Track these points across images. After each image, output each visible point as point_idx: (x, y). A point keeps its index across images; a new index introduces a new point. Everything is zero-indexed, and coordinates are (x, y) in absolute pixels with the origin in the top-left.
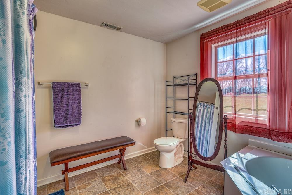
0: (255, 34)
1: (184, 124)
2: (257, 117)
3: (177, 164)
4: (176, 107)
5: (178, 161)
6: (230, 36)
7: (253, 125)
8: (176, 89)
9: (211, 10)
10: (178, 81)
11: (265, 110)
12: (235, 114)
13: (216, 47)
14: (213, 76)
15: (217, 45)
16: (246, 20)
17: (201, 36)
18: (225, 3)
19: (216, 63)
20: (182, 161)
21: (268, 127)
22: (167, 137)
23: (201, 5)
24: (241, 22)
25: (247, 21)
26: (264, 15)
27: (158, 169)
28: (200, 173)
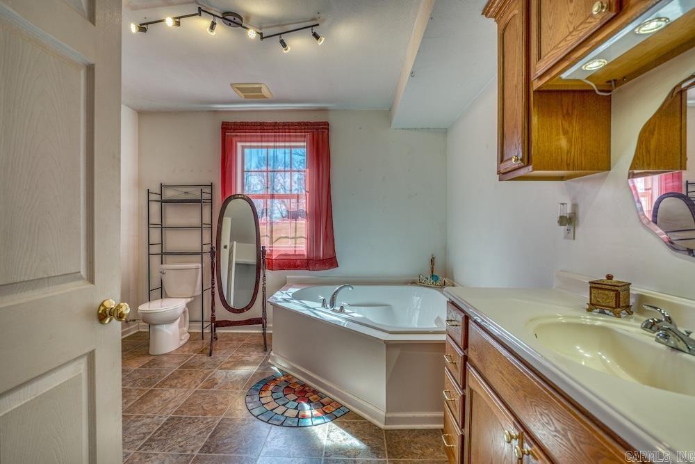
0: (293, 144)
1: (194, 271)
2: (295, 247)
3: (182, 343)
4: (165, 244)
5: (183, 338)
6: (266, 138)
7: (292, 257)
8: (165, 209)
9: (246, 97)
10: (169, 194)
11: (303, 237)
12: (272, 247)
13: (243, 147)
14: (239, 191)
15: (244, 144)
16: (285, 125)
17: (222, 124)
18: (265, 97)
19: (243, 171)
20: (188, 338)
21: (306, 257)
22: (164, 299)
23: (237, 88)
24: (280, 126)
25: (287, 127)
26: (303, 127)
27: (151, 358)
28: (226, 341)
